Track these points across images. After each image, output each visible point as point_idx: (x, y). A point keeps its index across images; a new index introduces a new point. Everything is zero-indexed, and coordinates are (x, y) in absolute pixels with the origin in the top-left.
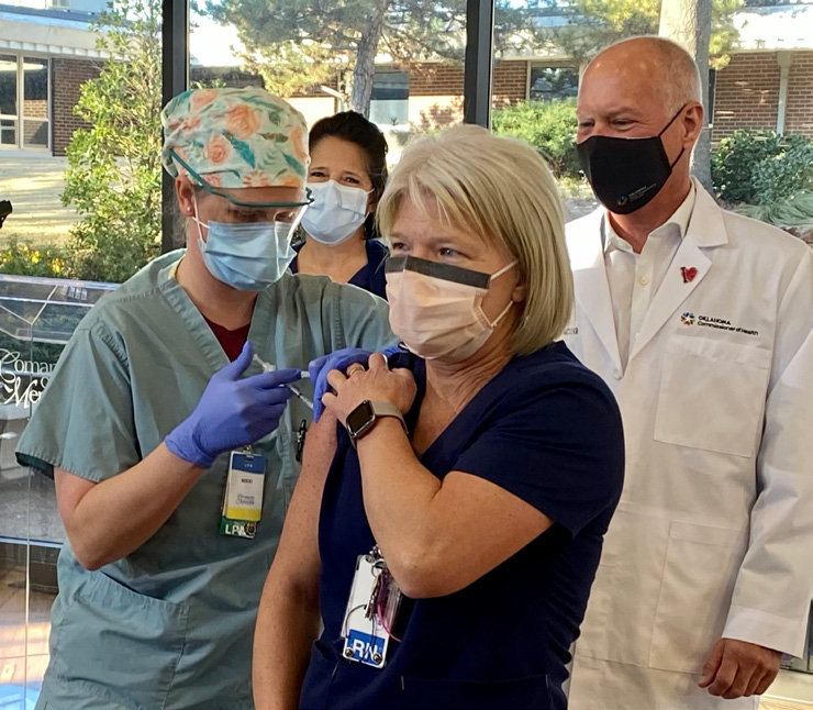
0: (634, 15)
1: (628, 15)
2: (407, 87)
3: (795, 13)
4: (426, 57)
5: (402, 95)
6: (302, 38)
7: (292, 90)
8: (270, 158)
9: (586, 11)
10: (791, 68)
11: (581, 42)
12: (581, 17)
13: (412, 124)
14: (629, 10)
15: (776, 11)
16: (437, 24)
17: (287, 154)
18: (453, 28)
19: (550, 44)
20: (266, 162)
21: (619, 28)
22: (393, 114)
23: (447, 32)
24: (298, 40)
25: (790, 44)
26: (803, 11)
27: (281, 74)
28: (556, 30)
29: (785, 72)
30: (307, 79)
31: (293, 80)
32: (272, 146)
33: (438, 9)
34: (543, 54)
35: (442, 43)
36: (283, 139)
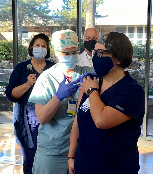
0: (73, 18)
1: (72, 18)
2: (28, 31)
3: (102, 18)
4: (32, 25)
5: (27, 32)
6: (7, 20)
7: (5, 31)
8: (68, 42)
9: (64, 17)
10: (102, 29)
11: (63, 23)
12: (62, 18)
13: (29, 38)
14: (72, 17)
15: (99, 18)
16: (34, 18)
17: (71, 41)
18: (37, 19)
19: (57, 23)
20: (67, 44)
21: (70, 20)
22: (25, 36)
23: (36, 20)
24: (6, 21)
25: (102, 24)
26: (104, 18)
27: (2, 27)
28: (58, 20)
29: (100, 29)
30: (8, 29)
31: (5, 29)
32: (68, 40)
33: (35, 15)
34: (55, 25)
35: (35, 22)
36: (70, 38)
